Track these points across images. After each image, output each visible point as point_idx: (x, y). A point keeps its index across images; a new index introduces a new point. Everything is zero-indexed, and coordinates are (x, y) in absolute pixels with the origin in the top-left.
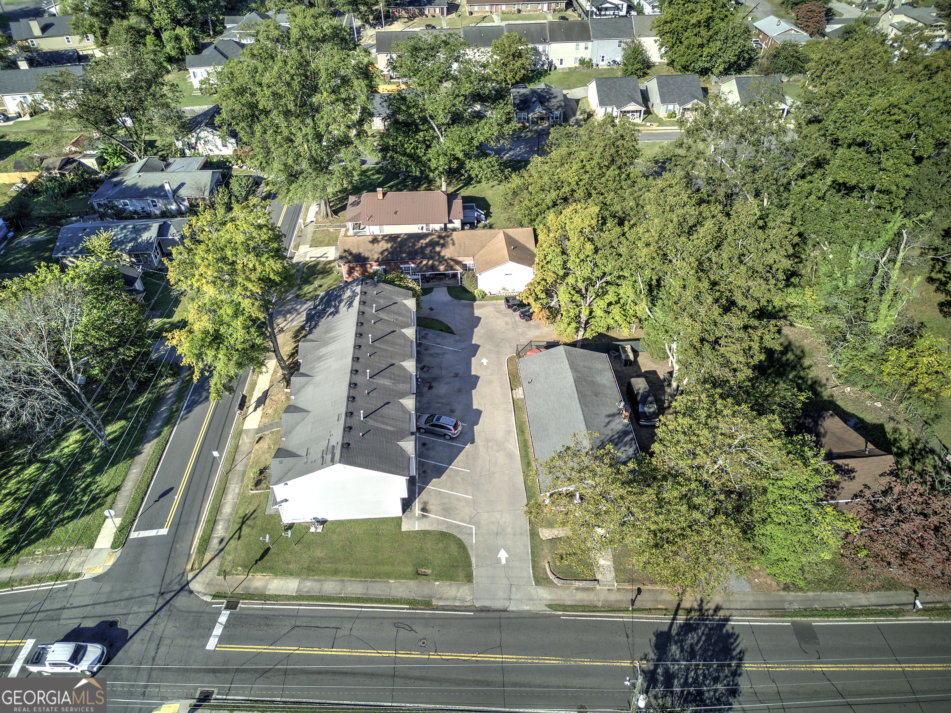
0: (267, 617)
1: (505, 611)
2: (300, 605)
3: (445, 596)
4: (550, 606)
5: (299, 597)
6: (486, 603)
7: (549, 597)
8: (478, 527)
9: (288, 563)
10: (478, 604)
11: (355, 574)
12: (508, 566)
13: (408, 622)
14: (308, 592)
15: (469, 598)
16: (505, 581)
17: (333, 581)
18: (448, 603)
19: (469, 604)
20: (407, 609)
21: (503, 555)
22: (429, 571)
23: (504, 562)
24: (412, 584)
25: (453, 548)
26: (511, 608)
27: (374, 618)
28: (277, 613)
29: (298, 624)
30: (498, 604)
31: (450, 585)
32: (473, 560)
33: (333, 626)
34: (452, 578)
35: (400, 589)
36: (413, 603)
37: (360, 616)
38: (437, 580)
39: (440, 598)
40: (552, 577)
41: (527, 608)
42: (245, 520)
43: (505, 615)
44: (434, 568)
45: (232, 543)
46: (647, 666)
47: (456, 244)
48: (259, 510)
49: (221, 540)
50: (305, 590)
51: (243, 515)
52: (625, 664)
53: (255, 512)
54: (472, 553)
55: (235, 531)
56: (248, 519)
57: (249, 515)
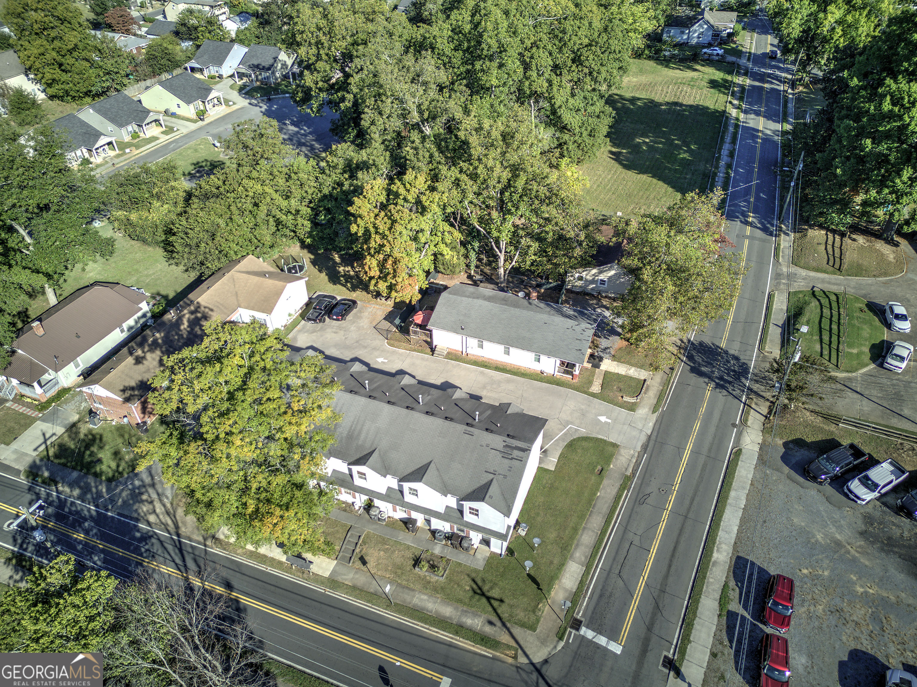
0: (601, 596)
1: (649, 437)
2: (597, 566)
3: (626, 466)
4: (654, 412)
5: (588, 566)
6: (639, 445)
7: (647, 410)
8: (572, 423)
9: (551, 563)
10: (639, 449)
11: (582, 517)
12: (615, 421)
13: (641, 495)
14: (586, 557)
15: (632, 452)
16: (626, 427)
17: (582, 535)
18: (632, 465)
19: (636, 454)
20: (628, 492)
21: (603, 419)
22: (599, 467)
23: (609, 421)
24: (605, 482)
25: (584, 444)
26: (649, 432)
27: (630, 517)
28: (600, 587)
29: (617, 572)
30: (643, 438)
31: (617, 459)
32: (600, 437)
33: (628, 546)
34: (611, 456)
35: (609, 491)
36: (623, 487)
37: (624, 525)
38: (609, 465)
39: (626, 469)
40: (632, 400)
41: (651, 425)
42: (479, 591)
43: (653, 437)
44: (598, 463)
45: (503, 610)
46: (712, 385)
47: (214, 309)
48: (473, 575)
49: (491, 623)
50: (583, 559)
51: (471, 593)
52: (708, 394)
53: (474, 580)
54: (594, 435)
55: (488, 604)
56: (480, 589)
57: (475, 586)
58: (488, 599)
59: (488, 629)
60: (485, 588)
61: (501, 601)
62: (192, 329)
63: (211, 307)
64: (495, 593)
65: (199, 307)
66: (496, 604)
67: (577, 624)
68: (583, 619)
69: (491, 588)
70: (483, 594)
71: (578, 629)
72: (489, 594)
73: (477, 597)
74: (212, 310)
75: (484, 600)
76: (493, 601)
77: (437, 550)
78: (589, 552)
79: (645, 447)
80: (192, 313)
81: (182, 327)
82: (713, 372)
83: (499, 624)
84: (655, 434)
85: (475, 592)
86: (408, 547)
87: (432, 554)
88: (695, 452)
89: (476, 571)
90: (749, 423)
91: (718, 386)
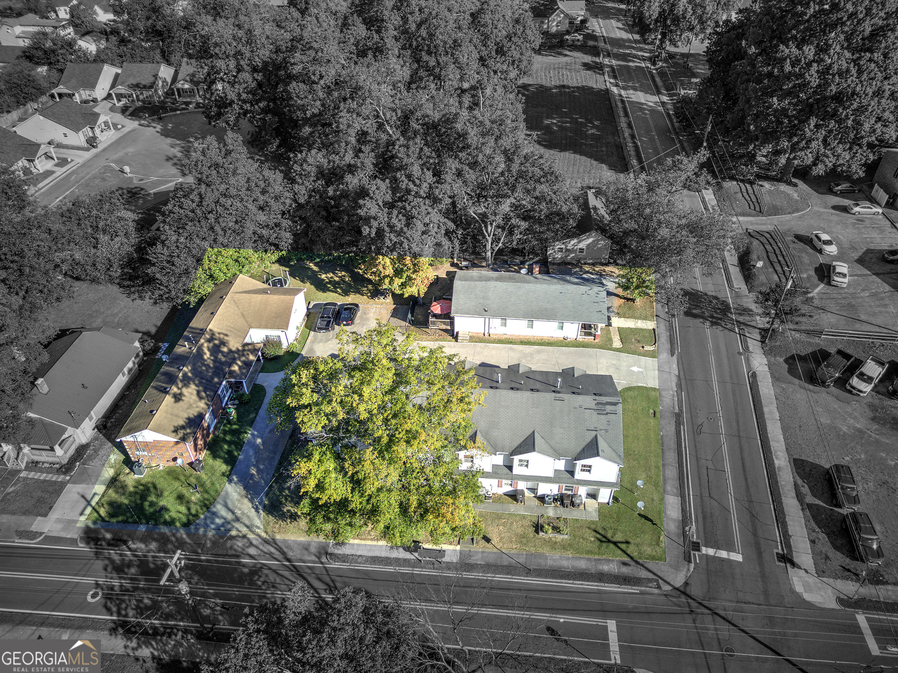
0: (704, 518)
1: (679, 377)
2: (689, 495)
3: (671, 405)
4: (672, 355)
5: (682, 496)
6: (674, 385)
7: (666, 354)
9: (653, 500)
10: (675, 388)
11: (658, 456)
12: (645, 368)
13: (696, 427)
14: (677, 488)
15: (671, 392)
18: (676, 403)
19: (675, 394)
20: (684, 427)
21: (635, 369)
22: (651, 411)
23: (641, 370)
24: (662, 422)
25: (630, 393)
26: (677, 373)
27: (696, 446)
28: (700, 511)
29: (707, 495)
30: (675, 379)
31: (662, 401)
32: (640, 385)
33: (705, 471)
34: (657, 399)
35: (668, 429)
36: (678, 423)
37: (694, 454)
38: (658, 407)
39: (673, 407)
40: (652, 348)
41: (675, 366)
42: (604, 539)
43: (682, 376)
44: (649, 407)
45: (631, 550)
46: (708, 324)
47: (228, 333)
48: (593, 526)
49: (625, 564)
50: (675, 491)
51: (598, 543)
52: (708, 331)
53: (595, 531)
54: (634, 385)
55: (616, 549)
56: (604, 537)
57: (598, 536)
58: (615, 543)
59: (625, 570)
60: (609, 535)
61: (627, 543)
62: (216, 357)
63: (225, 332)
64: (619, 537)
65: (213, 334)
66: (623, 546)
67: (696, 547)
68: (699, 541)
69: (614, 534)
70: (609, 541)
71: (699, 550)
72: (615, 539)
73: (604, 545)
74: (226, 335)
75: (612, 546)
76: (619, 545)
77: (551, 511)
78: (676, 483)
79: (679, 386)
80: (209, 341)
81: (205, 357)
82: (703, 312)
83: (632, 563)
84: (682, 373)
85: (601, 541)
86: (524, 517)
87: (548, 517)
88: (722, 382)
89: (593, 522)
90: (751, 349)
91: (713, 324)
